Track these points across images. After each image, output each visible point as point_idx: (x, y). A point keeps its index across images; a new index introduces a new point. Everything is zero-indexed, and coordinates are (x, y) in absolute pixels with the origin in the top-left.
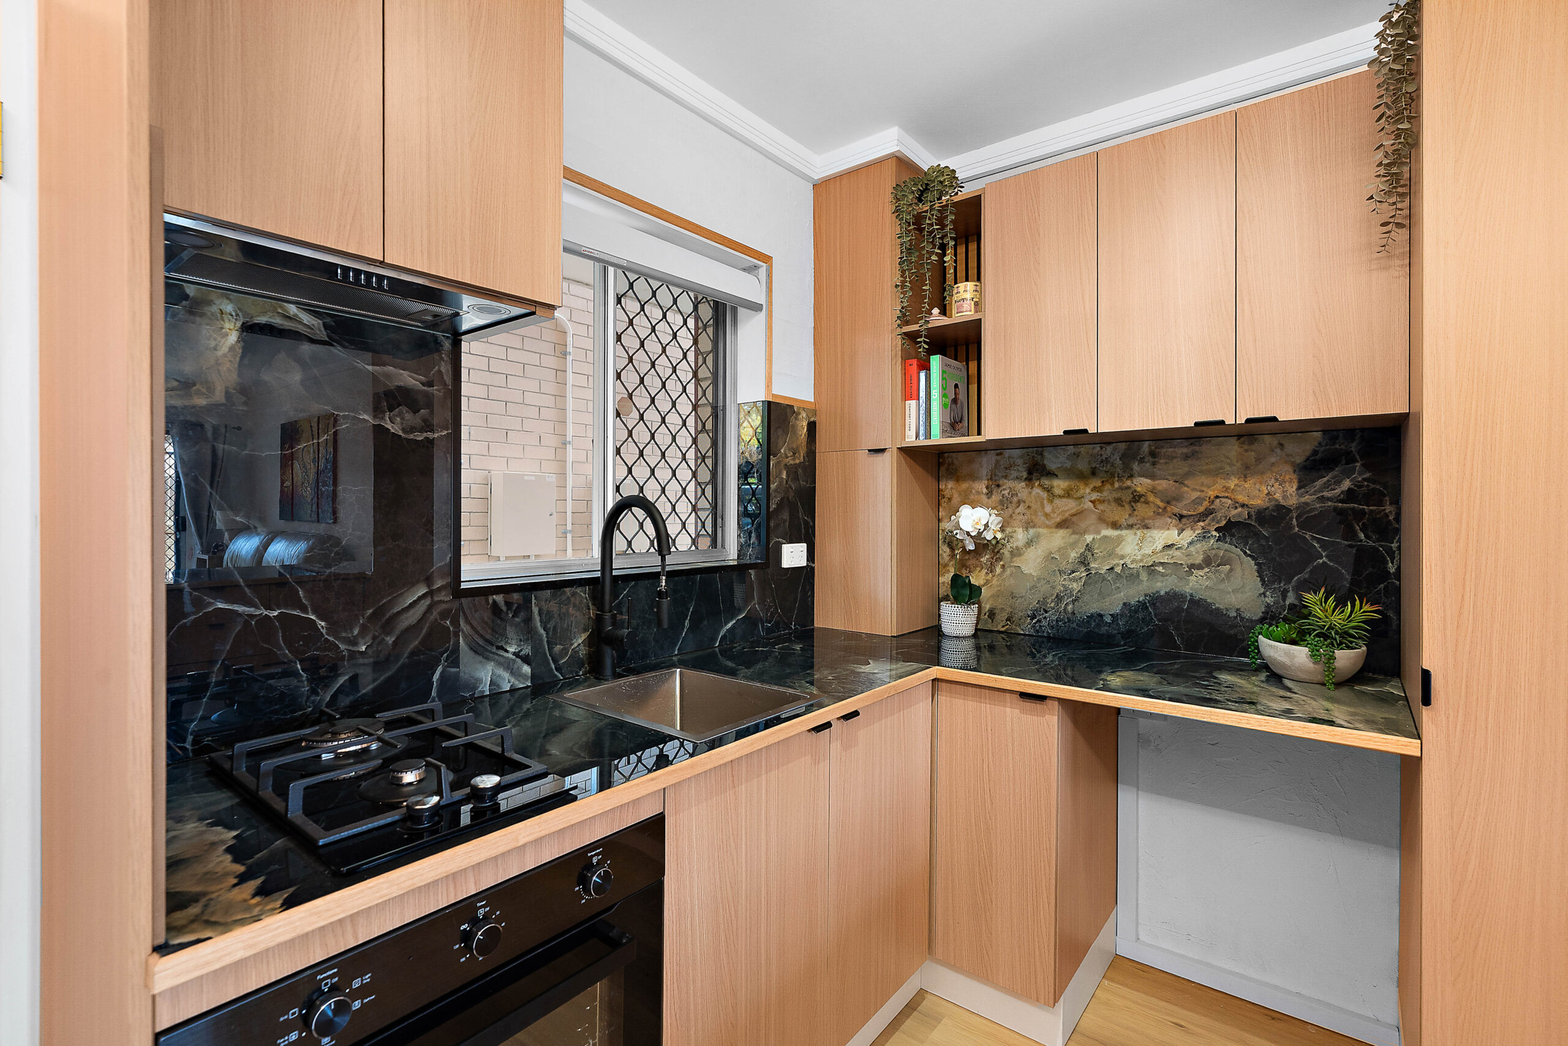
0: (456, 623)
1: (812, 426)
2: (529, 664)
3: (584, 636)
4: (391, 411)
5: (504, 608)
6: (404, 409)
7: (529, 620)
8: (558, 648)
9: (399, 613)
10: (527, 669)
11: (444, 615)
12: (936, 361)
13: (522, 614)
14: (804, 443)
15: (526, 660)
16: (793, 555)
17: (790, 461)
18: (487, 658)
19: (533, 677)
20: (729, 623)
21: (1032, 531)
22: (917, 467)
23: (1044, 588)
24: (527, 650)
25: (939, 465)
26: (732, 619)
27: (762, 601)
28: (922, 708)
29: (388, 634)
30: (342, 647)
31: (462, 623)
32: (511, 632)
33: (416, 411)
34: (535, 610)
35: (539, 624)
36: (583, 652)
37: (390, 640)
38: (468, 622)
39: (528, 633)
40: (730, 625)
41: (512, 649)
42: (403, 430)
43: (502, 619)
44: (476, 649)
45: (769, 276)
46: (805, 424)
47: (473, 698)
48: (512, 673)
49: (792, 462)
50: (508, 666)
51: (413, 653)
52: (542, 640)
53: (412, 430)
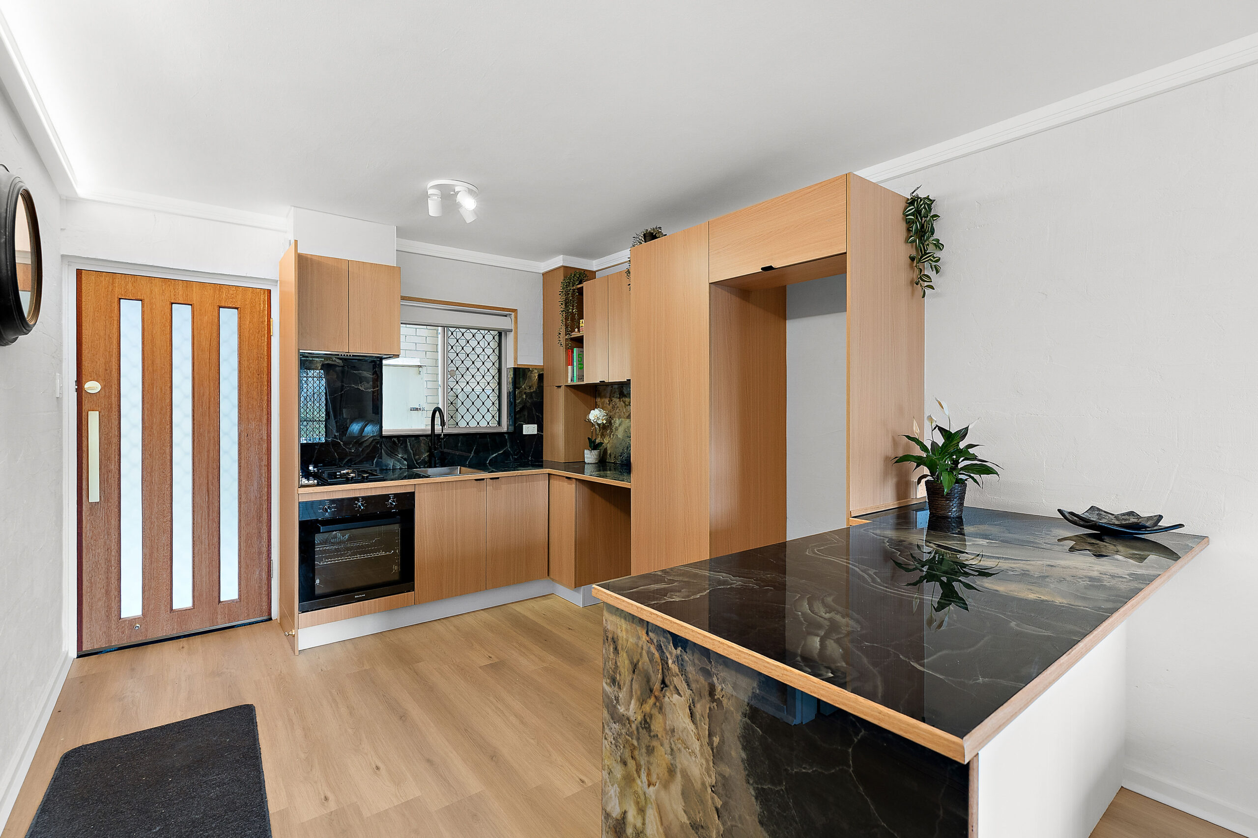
0: (381, 445)
1: (541, 377)
2: (406, 461)
3: (427, 454)
4: (361, 383)
5: (397, 443)
6: (365, 383)
7: (406, 446)
8: (417, 457)
9: (363, 442)
10: (406, 462)
11: (377, 443)
12: (575, 349)
13: (404, 445)
14: (536, 383)
15: (405, 459)
16: (530, 429)
17: (528, 391)
18: (392, 458)
19: (408, 465)
20: (494, 454)
21: (620, 420)
22: (579, 393)
23: (624, 444)
24: (406, 456)
25: (596, 391)
26: (495, 453)
27: (511, 447)
28: (543, 484)
29: (360, 447)
30: (347, 450)
31: (383, 446)
32: (400, 450)
33: (368, 383)
34: (409, 444)
35: (410, 448)
36: (427, 459)
37: (361, 449)
38: (385, 446)
39: (406, 451)
40: (494, 455)
41: (400, 456)
42: (365, 389)
43: (396, 446)
44: (388, 454)
45: (516, 317)
46: (536, 375)
47: (386, 469)
48: (400, 463)
49: (529, 391)
50: (399, 461)
51: (367, 454)
52: (411, 454)
53: (367, 389)
